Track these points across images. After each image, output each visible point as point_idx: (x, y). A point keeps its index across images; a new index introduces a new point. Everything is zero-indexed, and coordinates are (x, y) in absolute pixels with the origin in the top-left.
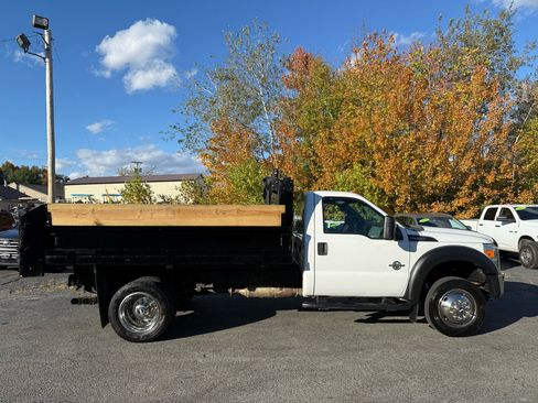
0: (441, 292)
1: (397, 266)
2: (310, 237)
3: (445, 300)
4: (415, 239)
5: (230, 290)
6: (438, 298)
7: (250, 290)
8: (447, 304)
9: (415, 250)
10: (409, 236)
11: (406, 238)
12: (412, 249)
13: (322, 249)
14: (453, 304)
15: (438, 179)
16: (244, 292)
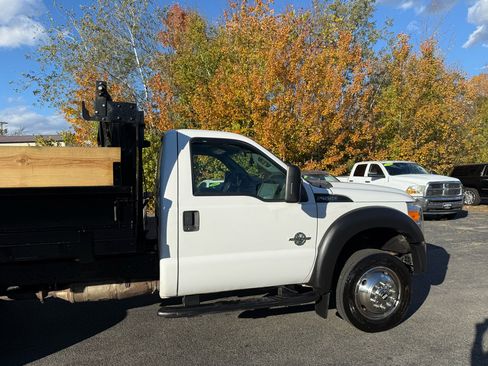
0: (358, 273)
1: (300, 239)
2: (169, 203)
3: (363, 283)
4: (324, 199)
5: (39, 295)
6: (355, 281)
7: (73, 291)
8: (366, 289)
9: (323, 215)
10: (316, 195)
11: (311, 198)
12: (320, 214)
13: (191, 221)
14: (375, 289)
15: (311, 139)
16: (64, 294)
